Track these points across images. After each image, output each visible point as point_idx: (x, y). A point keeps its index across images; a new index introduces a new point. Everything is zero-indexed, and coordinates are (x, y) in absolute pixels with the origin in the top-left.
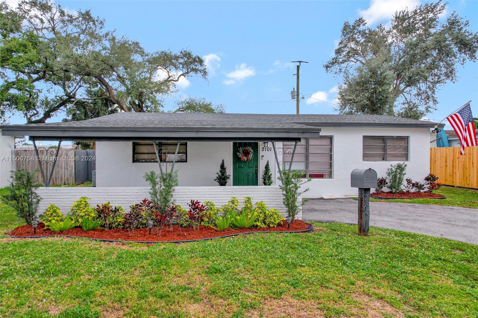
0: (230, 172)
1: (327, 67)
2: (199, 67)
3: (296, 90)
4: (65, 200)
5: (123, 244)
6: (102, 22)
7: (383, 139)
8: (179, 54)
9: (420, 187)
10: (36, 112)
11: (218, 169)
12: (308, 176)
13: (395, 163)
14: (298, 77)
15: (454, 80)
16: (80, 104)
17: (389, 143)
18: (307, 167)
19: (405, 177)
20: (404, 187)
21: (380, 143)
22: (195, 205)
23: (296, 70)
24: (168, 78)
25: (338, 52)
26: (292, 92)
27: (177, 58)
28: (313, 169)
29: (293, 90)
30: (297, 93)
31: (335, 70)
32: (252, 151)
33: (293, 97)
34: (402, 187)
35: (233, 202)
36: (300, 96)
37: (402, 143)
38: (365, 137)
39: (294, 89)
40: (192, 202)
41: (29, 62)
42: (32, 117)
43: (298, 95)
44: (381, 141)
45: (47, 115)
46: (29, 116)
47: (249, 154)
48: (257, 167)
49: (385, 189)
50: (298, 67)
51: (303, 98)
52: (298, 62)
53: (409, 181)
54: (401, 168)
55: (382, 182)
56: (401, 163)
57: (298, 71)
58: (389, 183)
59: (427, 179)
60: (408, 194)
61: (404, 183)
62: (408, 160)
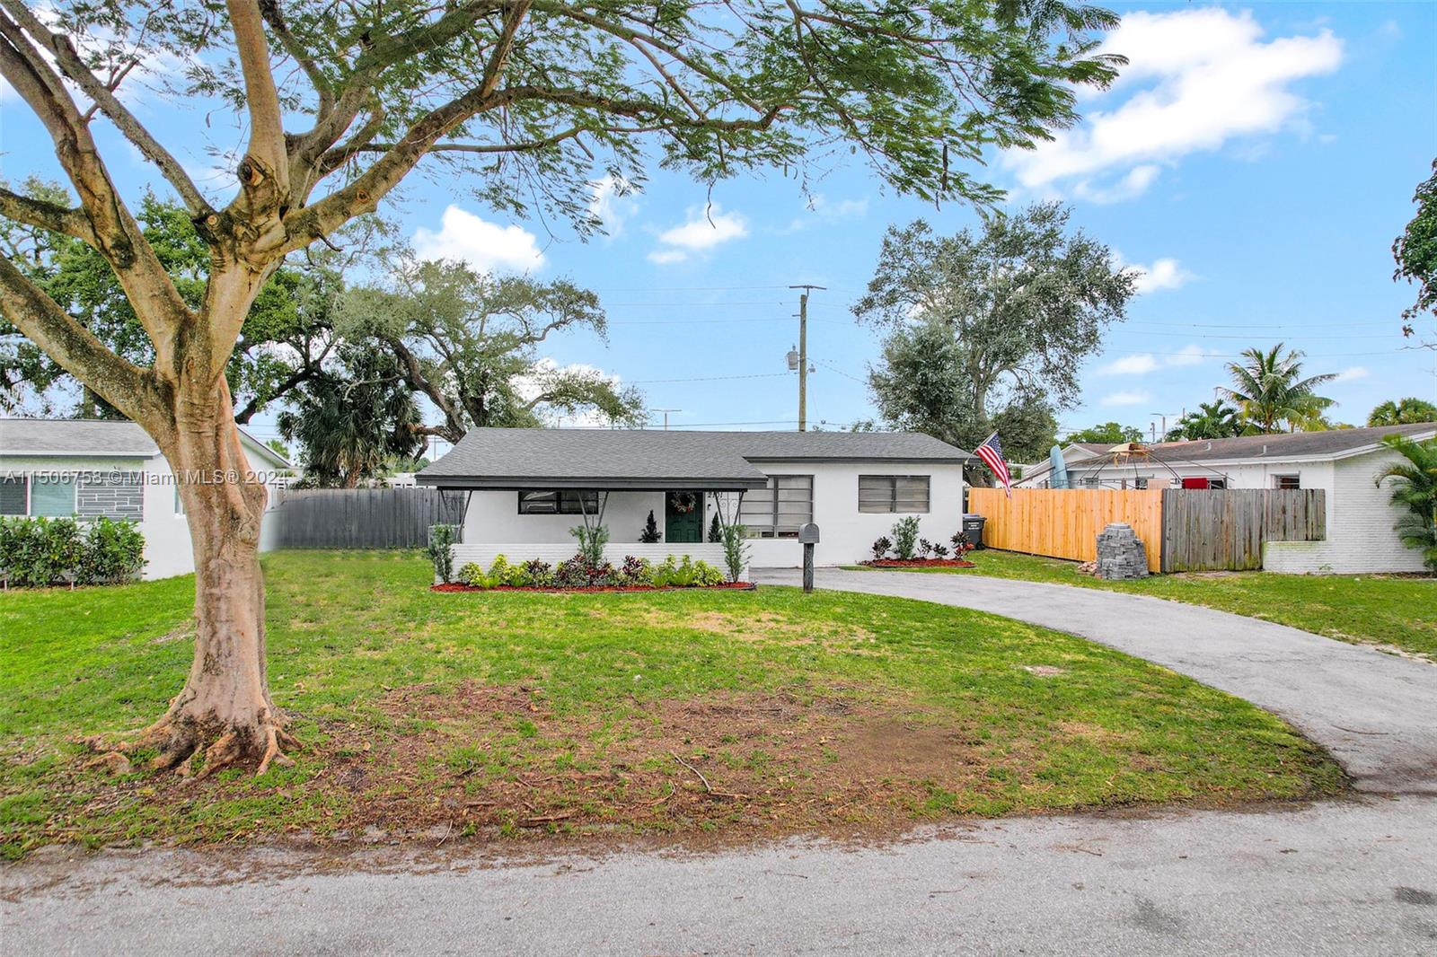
0: (661, 528)
1: (858, 311)
2: (587, 309)
3: (798, 350)
7: (892, 479)
8: (549, 287)
9: (940, 550)
11: (644, 524)
12: (776, 534)
13: (905, 516)
14: (803, 322)
15: (1097, 351)
17: (899, 484)
18: (776, 521)
19: (919, 536)
20: (917, 551)
21: (886, 486)
22: (629, 560)
23: (799, 305)
25: (875, 286)
26: (791, 354)
27: (543, 293)
28: (786, 524)
29: (792, 350)
30: (801, 356)
31: (875, 317)
32: (694, 501)
33: (792, 365)
34: (914, 551)
35: (669, 560)
36: (808, 366)
37: (923, 486)
38: (862, 478)
39: (794, 347)
40: (627, 558)
43: (803, 361)
44: (889, 483)
47: (690, 504)
48: (701, 521)
49: (889, 554)
50: (804, 298)
51: (813, 370)
52: (804, 287)
53: (923, 542)
54: (912, 525)
55: (883, 545)
56: (914, 516)
57: (804, 306)
58: (894, 545)
59: (955, 540)
60: (921, 562)
61: (917, 545)
62: (928, 511)
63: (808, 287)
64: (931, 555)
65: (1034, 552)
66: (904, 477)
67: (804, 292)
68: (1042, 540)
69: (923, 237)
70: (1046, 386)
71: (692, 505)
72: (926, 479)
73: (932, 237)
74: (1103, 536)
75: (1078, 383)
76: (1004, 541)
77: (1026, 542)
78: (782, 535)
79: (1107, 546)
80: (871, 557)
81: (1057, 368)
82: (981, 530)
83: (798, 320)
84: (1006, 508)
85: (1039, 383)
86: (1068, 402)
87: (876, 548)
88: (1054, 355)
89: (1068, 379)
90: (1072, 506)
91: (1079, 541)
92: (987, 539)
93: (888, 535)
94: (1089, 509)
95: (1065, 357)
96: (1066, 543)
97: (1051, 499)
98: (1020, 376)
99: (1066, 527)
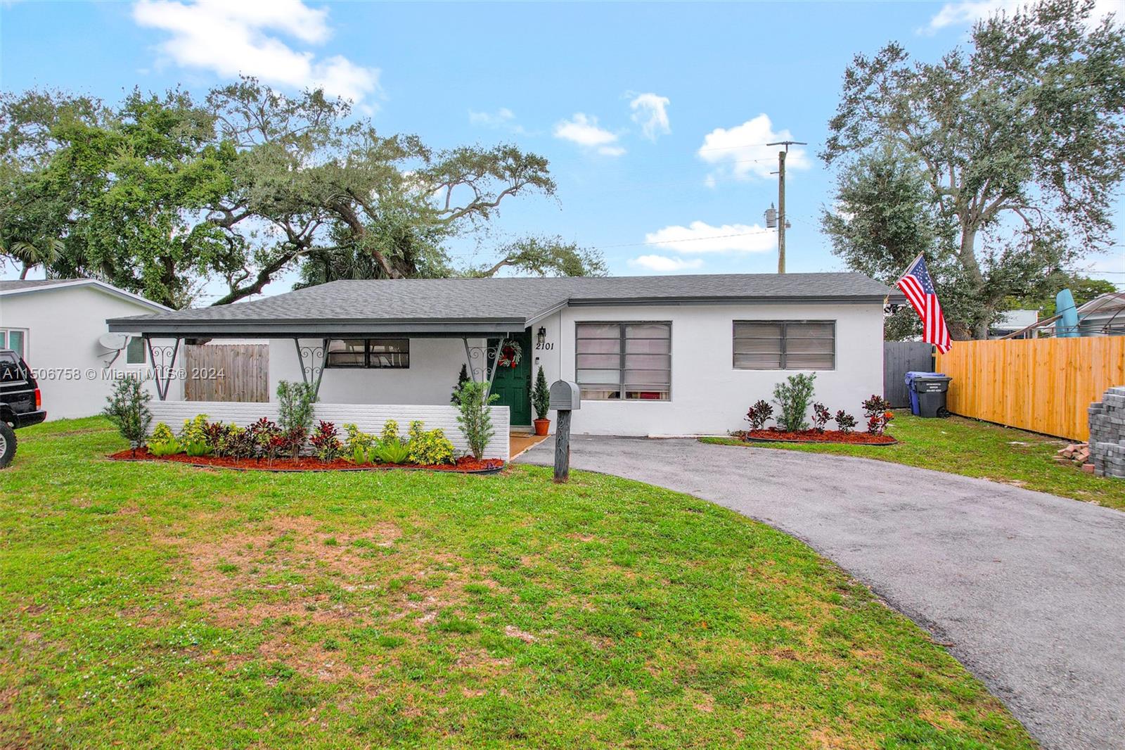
1: (828, 156)
3: (777, 208)
4: (181, 418)
5: (214, 470)
6: (346, 105)
8: (495, 152)
10: (245, 273)
12: (623, 395)
14: (780, 179)
16: (320, 257)
18: (622, 378)
19: (813, 400)
21: (774, 335)
22: (326, 427)
23: (778, 162)
24: (475, 201)
25: (837, 123)
26: (769, 213)
27: (493, 159)
28: (636, 382)
29: (770, 208)
30: (780, 213)
32: (519, 348)
33: (770, 224)
34: (807, 420)
35: (388, 427)
37: (825, 333)
38: (737, 324)
39: (773, 205)
41: (213, 195)
42: (239, 284)
43: (781, 218)
44: (777, 331)
45: (264, 278)
46: (233, 281)
47: (514, 354)
48: (529, 377)
49: (771, 423)
50: (782, 155)
52: (783, 144)
53: (818, 408)
54: (803, 385)
55: (762, 410)
56: (807, 373)
57: (782, 162)
58: (777, 411)
59: (869, 406)
60: (816, 435)
61: (810, 412)
62: (833, 367)
63: (787, 144)
64: (832, 426)
65: (1008, 422)
66: (798, 323)
67: (783, 148)
68: (1018, 407)
69: (898, 66)
70: (1066, 226)
71: (517, 358)
72: (831, 324)
73: (909, 64)
74: (1101, 406)
75: (1110, 219)
76: (973, 407)
77: (998, 410)
78: (630, 395)
79: (1106, 422)
80: (747, 426)
81: (1080, 203)
82: (944, 392)
83: (777, 176)
84: (975, 365)
85: (1055, 223)
86: (1095, 243)
87: (752, 414)
88: (1076, 190)
89: (1097, 217)
90: (1061, 361)
91: (1070, 411)
92: (954, 404)
93: (769, 398)
94: (1085, 365)
95: (1092, 189)
96: (1051, 413)
97: (1031, 353)
98: (1028, 216)
99: (1052, 390)
